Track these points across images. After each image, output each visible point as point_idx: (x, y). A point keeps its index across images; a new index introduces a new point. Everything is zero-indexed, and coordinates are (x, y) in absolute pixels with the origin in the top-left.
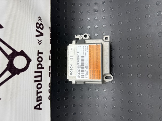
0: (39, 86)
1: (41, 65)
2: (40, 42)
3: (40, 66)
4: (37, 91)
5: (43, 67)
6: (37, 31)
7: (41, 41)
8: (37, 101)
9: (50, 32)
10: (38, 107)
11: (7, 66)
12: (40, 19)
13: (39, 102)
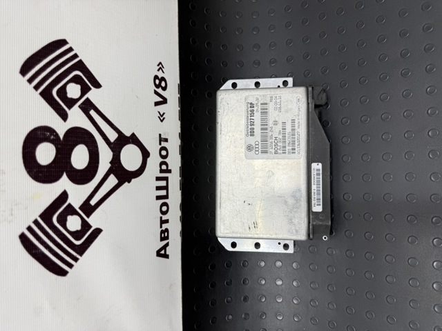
0: (164, 209)
1: (166, 164)
2: (162, 116)
3: (164, 167)
4: (161, 218)
5: (169, 168)
6: (156, 93)
7: (164, 114)
8: (162, 239)
9: (179, 96)
10: (163, 252)
11: (110, 165)
12: (161, 67)
13: (165, 242)
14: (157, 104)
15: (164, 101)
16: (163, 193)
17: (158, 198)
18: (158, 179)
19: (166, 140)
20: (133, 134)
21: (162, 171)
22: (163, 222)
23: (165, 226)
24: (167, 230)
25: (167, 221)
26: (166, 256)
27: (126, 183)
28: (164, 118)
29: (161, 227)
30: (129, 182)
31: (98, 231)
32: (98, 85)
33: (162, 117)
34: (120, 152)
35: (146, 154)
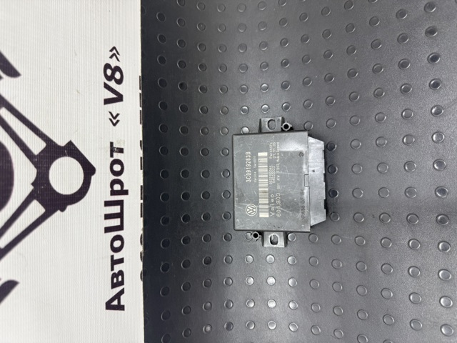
0: (117, 244)
1: (121, 183)
2: (115, 118)
3: (117, 187)
4: (112, 257)
5: (125, 189)
7: (118, 115)
9: (140, 92)
10: (115, 303)
11: (32, 188)
13: (118, 289)
14: (107, 101)
15: (119, 98)
16: (116, 222)
17: (108, 230)
18: (108, 204)
19: (121, 151)
20: (70, 143)
21: (113, 193)
22: (114, 262)
23: (117, 268)
24: (121, 273)
25: (121, 261)
26: (120, 307)
27: (59, 212)
28: (118, 121)
29: (112, 269)
30: (63, 210)
31: (11, 285)
32: (12, 72)
33: (114, 120)
34: (48, 168)
35: (89, 170)
